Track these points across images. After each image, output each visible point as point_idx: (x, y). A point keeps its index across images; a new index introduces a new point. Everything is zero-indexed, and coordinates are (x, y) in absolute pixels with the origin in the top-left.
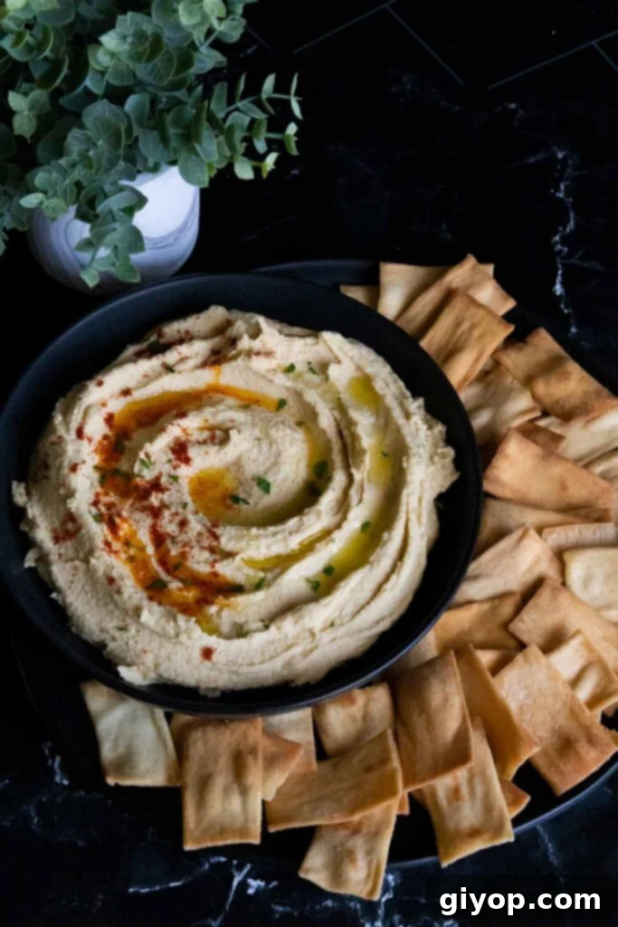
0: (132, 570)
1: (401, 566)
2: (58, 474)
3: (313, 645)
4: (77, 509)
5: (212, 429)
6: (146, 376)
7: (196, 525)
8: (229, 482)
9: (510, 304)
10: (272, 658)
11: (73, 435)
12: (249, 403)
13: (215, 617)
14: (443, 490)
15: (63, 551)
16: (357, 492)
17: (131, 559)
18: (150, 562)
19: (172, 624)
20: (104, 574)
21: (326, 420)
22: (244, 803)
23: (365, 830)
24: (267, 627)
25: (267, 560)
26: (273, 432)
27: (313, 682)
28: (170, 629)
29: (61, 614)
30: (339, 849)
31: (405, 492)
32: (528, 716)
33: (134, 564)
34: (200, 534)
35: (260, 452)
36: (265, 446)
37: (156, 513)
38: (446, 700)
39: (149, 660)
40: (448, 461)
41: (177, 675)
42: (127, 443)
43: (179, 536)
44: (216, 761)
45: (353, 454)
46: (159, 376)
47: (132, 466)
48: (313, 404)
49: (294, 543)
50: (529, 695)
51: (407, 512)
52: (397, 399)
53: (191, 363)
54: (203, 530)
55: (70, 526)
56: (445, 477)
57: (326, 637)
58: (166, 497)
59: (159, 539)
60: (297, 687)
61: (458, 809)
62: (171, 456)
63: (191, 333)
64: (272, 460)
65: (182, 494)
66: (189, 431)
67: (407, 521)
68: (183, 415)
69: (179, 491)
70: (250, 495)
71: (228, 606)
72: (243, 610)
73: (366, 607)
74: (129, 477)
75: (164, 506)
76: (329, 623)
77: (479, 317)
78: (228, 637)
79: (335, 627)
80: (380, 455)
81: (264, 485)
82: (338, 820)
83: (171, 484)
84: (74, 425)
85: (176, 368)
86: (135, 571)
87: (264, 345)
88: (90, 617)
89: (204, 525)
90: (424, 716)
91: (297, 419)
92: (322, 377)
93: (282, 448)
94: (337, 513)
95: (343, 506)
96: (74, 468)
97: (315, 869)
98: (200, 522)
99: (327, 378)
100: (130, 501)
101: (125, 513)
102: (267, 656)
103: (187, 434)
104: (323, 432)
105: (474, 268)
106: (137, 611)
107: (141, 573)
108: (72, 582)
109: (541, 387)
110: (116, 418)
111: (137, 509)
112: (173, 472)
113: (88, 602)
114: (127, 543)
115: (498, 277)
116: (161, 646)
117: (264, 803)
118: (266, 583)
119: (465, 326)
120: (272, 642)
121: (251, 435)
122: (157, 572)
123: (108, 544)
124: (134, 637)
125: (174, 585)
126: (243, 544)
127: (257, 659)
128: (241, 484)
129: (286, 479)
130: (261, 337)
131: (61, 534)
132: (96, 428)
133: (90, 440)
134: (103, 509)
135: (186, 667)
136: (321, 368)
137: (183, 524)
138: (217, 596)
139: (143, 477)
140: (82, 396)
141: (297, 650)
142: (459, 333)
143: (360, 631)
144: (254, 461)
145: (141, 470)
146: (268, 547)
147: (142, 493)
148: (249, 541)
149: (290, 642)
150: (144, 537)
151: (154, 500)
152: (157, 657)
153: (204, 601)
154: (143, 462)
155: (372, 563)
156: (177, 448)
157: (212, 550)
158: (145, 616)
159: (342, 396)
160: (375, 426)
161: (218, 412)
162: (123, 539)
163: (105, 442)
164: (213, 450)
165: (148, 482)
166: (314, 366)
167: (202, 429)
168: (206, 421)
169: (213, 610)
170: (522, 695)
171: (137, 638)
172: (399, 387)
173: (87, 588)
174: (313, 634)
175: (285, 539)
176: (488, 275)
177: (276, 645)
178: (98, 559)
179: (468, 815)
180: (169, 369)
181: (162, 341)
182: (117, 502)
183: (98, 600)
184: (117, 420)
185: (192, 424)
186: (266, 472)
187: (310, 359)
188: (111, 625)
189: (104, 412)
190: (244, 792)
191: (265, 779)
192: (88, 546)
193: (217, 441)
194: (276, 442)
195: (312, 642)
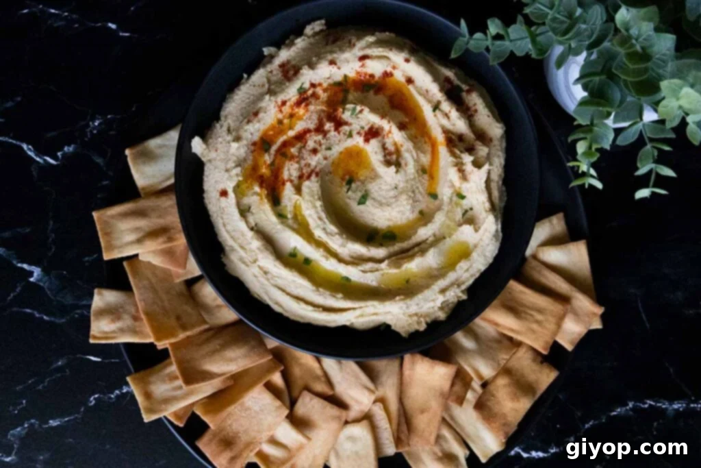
0: (272, 124)
1: (319, 311)
2: (326, 53)
3: (249, 263)
4: (302, 75)
5: (398, 151)
6: (427, 91)
7: (314, 161)
8: (362, 174)
9: (569, 347)
10: (232, 237)
11: (361, 53)
12: (428, 172)
13: (252, 191)
14: (393, 328)
15: (275, 72)
16: (372, 268)
17: (280, 122)
18: (283, 135)
19: (233, 165)
20: (261, 108)
21: (424, 233)
22: (132, 243)
23: (137, 324)
24: (252, 229)
25: (303, 216)
26: (404, 197)
27: (226, 268)
28: (231, 164)
29: (235, 84)
30: (121, 310)
31: (376, 303)
32: (244, 415)
33: (277, 126)
34: (309, 165)
35: (388, 191)
36: (392, 193)
37: (319, 129)
38: (231, 360)
39: (213, 155)
40: (416, 327)
41: (207, 177)
42: (372, 93)
43: (307, 151)
44: (160, 217)
45: (398, 259)
46: (429, 101)
47: (351, 103)
48: (433, 220)
49: (318, 233)
50: (256, 412)
51: (361, 308)
52: (457, 280)
53: (445, 122)
54: (312, 167)
55: (291, 73)
56: (403, 327)
57: (256, 270)
58: (333, 133)
59: (301, 137)
60: (221, 258)
61: (163, 381)
62: (366, 128)
63: (476, 114)
64: (384, 201)
65: (338, 144)
66: (390, 135)
67: (354, 309)
68: (402, 127)
69: (340, 141)
70: (354, 192)
71: (261, 199)
72: (261, 210)
73: (284, 294)
74: (344, 102)
75: (325, 133)
76: (267, 270)
77: (548, 326)
78: (239, 205)
79: (265, 276)
80: (407, 277)
81: (362, 200)
82: (140, 305)
83: (345, 134)
84: (369, 52)
85: (437, 111)
86: (272, 128)
87: (470, 174)
88: (233, 106)
89: (316, 167)
90: (218, 347)
91: (426, 210)
92: (462, 221)
93: (394, 206)
94: (352, 257)
95: (357, 261)
96: (332, 63)
97: (102, 298)
98: (318, 163)
99: (460, 225)
100: (324, 108)
101: (312, 108)
102: (233, 234)
103: (388, 134)
104: (415, 232)
105: (594, 314)
106: (238, 139)
107: (271, 133)
108: (254, 86)
109: (502, 381)
110: (391, 79)
111: (320, 116)
112: (354, 133)
113: (243, 101)
114: (291, 116)
115: (591, 334)
116: (222, 160)
117: (136, 256)
118: (284, 220)
119: (539, 317)
120: (243, 235)
121: (399, 181)
122: (275, 143)
123: (284, 103)
124: (224, 140)
125: (268, 158)
126: (307, 197)
127: (229, 228)
128: (363, 182)
129: (373, 214)
130: (475, 170)
131: (286, 68)
132: (375, 68)
133: (363, 66)
134: (310, 92)
135: (213, 181)
136: (469, 219)
137: (315, 151)
138: (267, 189)
139: (343, 112)
140: (394, 50)
141: (242, 253)
142: (532, 313)
143: (267, 293)
144: (380, 188)
145: (348, 110)
146: (310, 215)
147: (333, 116)
148: (311, 202)
149: (247, 247)
150: (300, 126)
151: (328, 126)
152: (215, 159)
153: (262, 181)
154: (354, 109)
155: (318, 290)
156: (374, 130)
157: (301, 177)
158: (235, 145)
159: (448, 239)
160: (431, 268)
161: (411, 152)
162: (294, 112)
163: (367, 77)
164: (380, 157)
165: (340, 118)
166: (470, 213)
167: (395, 144)
168: (402, 146)
169: (257, 189)
170: (256, 408)
171: (224, 142)
172: (468, 279)
173: (252, 97)
174: (255, 261)
175: (318, 226)
176: (590, 325)
177: (241, 237)
178: (270, 100)
179: (160, 388)
180: (436, 107)
181: (464, 94)
182: (321, 99)
183: (245, 108)
184: (388, 80)
185: (396, 136)
186: (374, 199)
187: (475, 209)
188: (230, 121)
189: (389, 69)
190: (139, 241)
191: (154, 252)
192: (278, 90)
193: (388, 157)
194: (397, 201)
195: (250, 262)
